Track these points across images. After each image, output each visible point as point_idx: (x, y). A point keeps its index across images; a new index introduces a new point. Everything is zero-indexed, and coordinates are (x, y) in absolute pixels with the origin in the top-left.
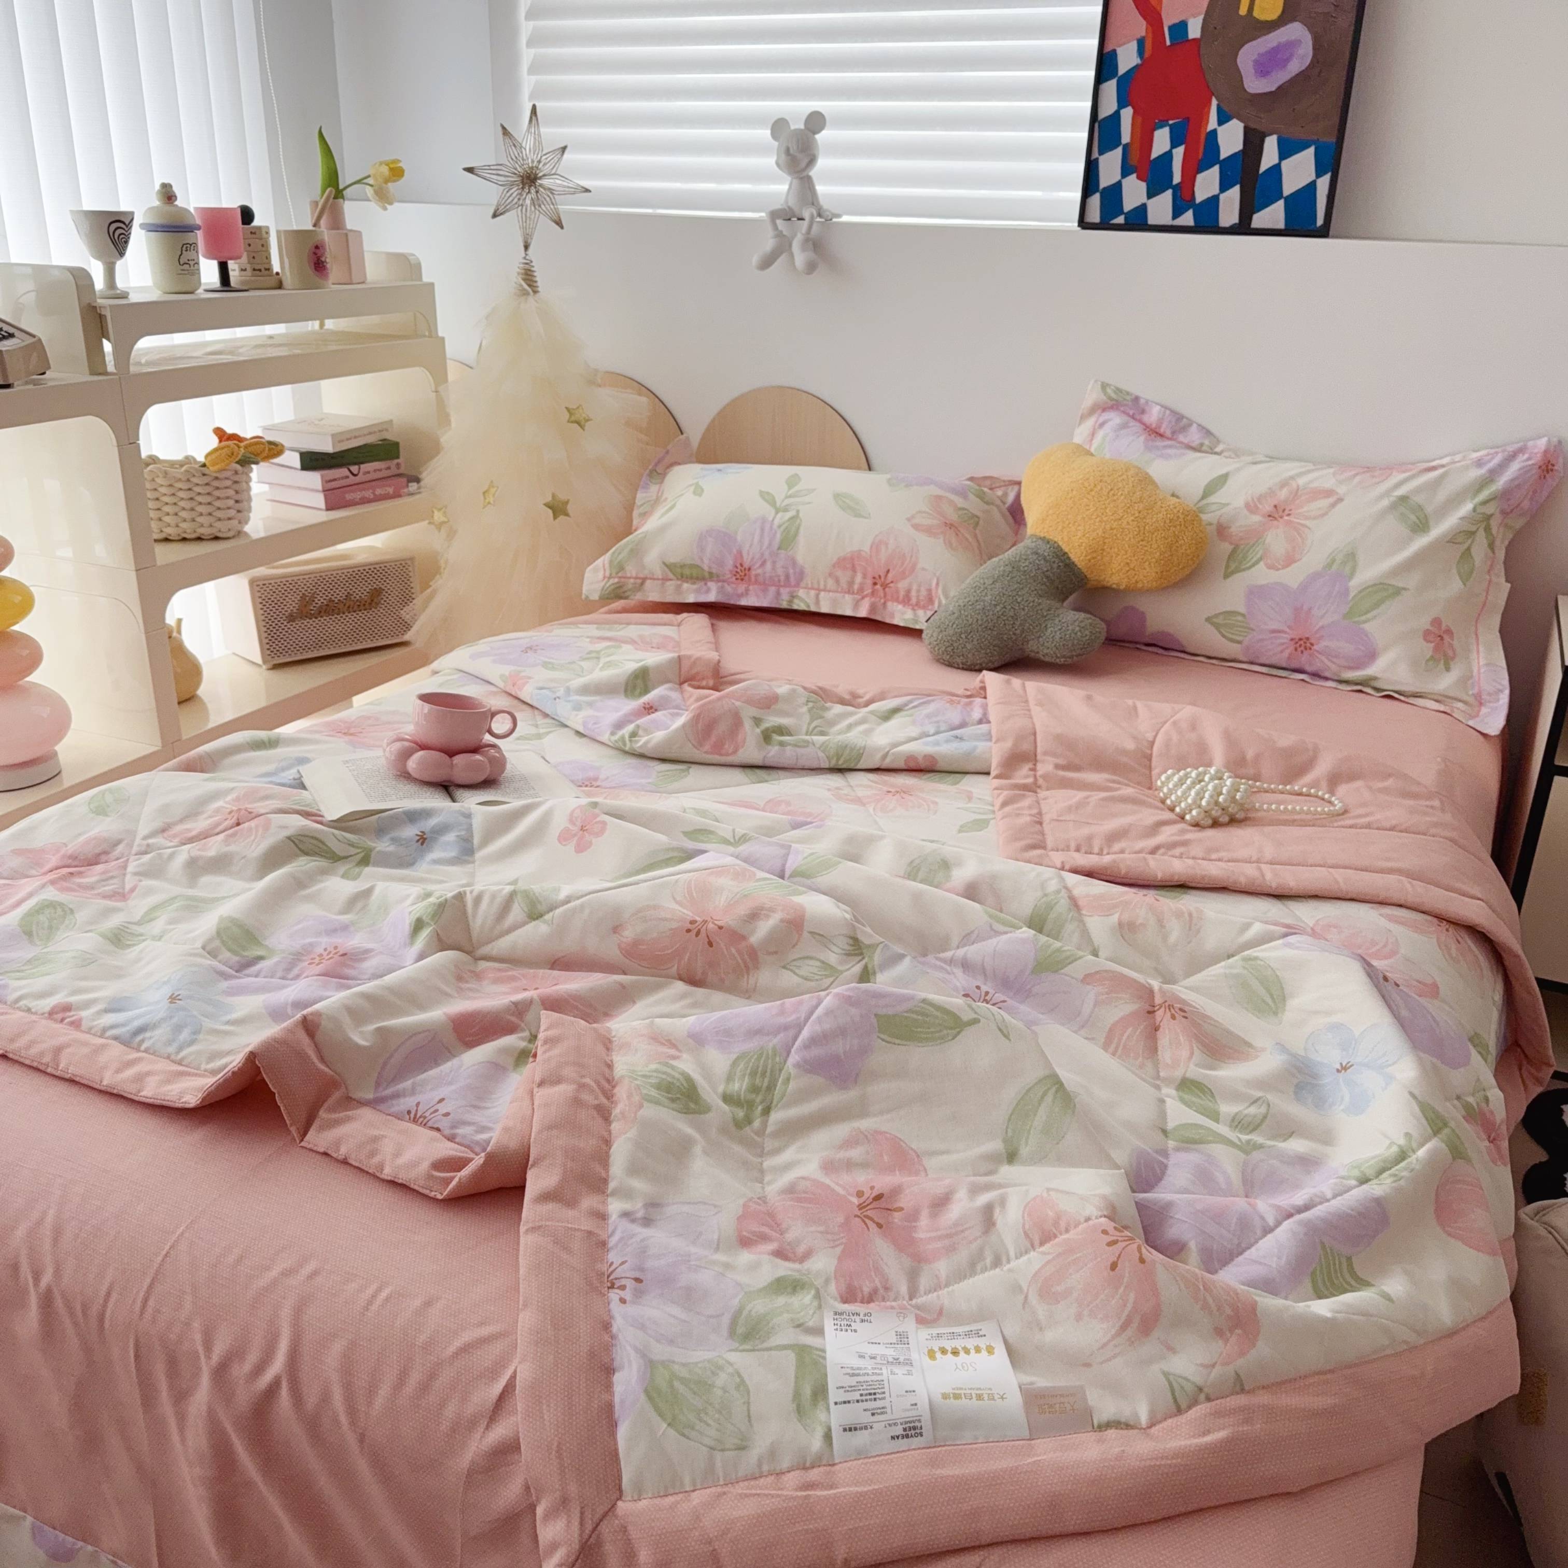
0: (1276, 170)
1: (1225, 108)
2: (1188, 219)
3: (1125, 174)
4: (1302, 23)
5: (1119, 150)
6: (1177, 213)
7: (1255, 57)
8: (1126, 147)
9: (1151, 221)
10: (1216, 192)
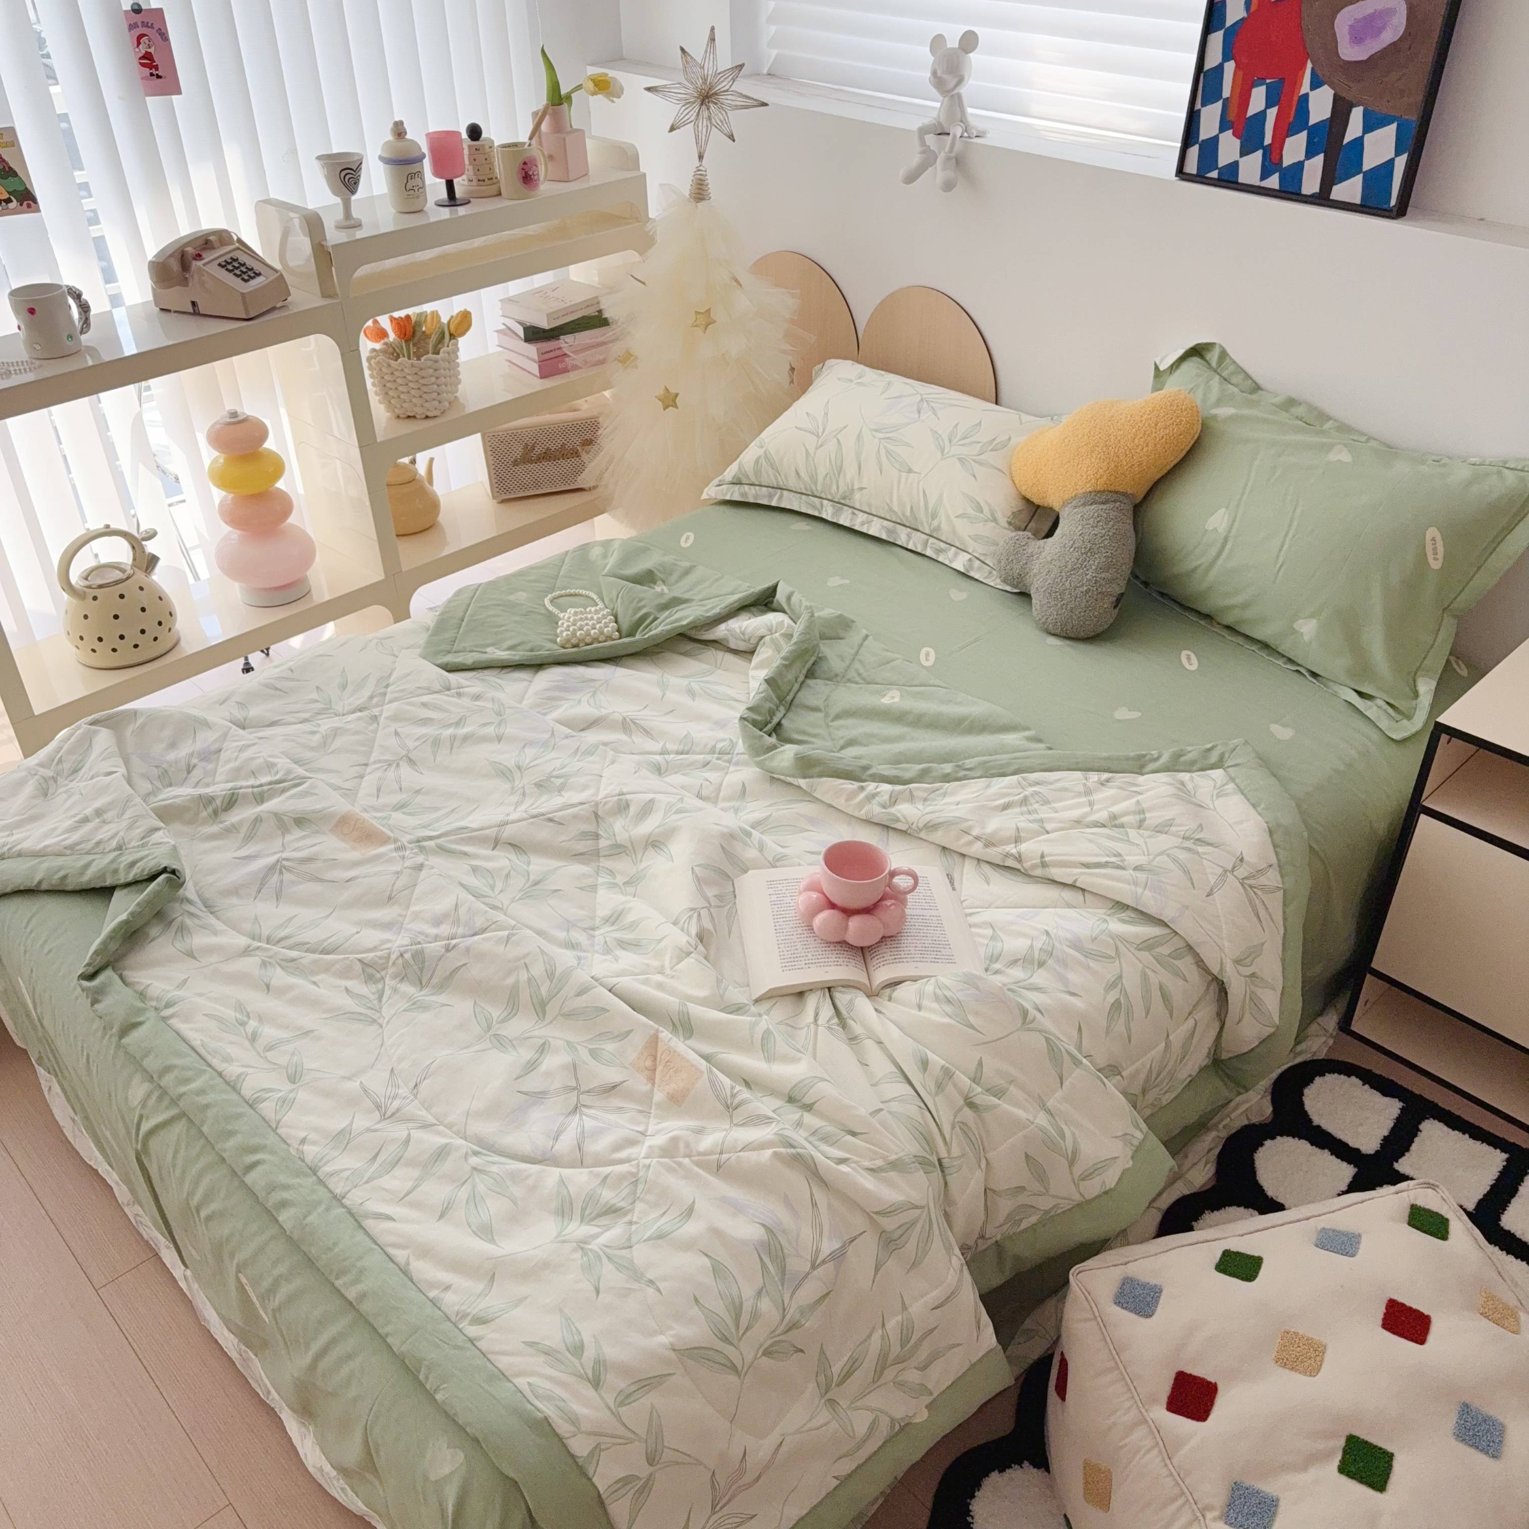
0: (1358, 143)
1: (1319, 73)
2: (1274, 182)
3: (1222, 129)
5: (1219, 105)
6: (1264, 176)
7: (1352, 22)
8: (1226, 102)
9: (1242, 179)
10: (1302, 158)
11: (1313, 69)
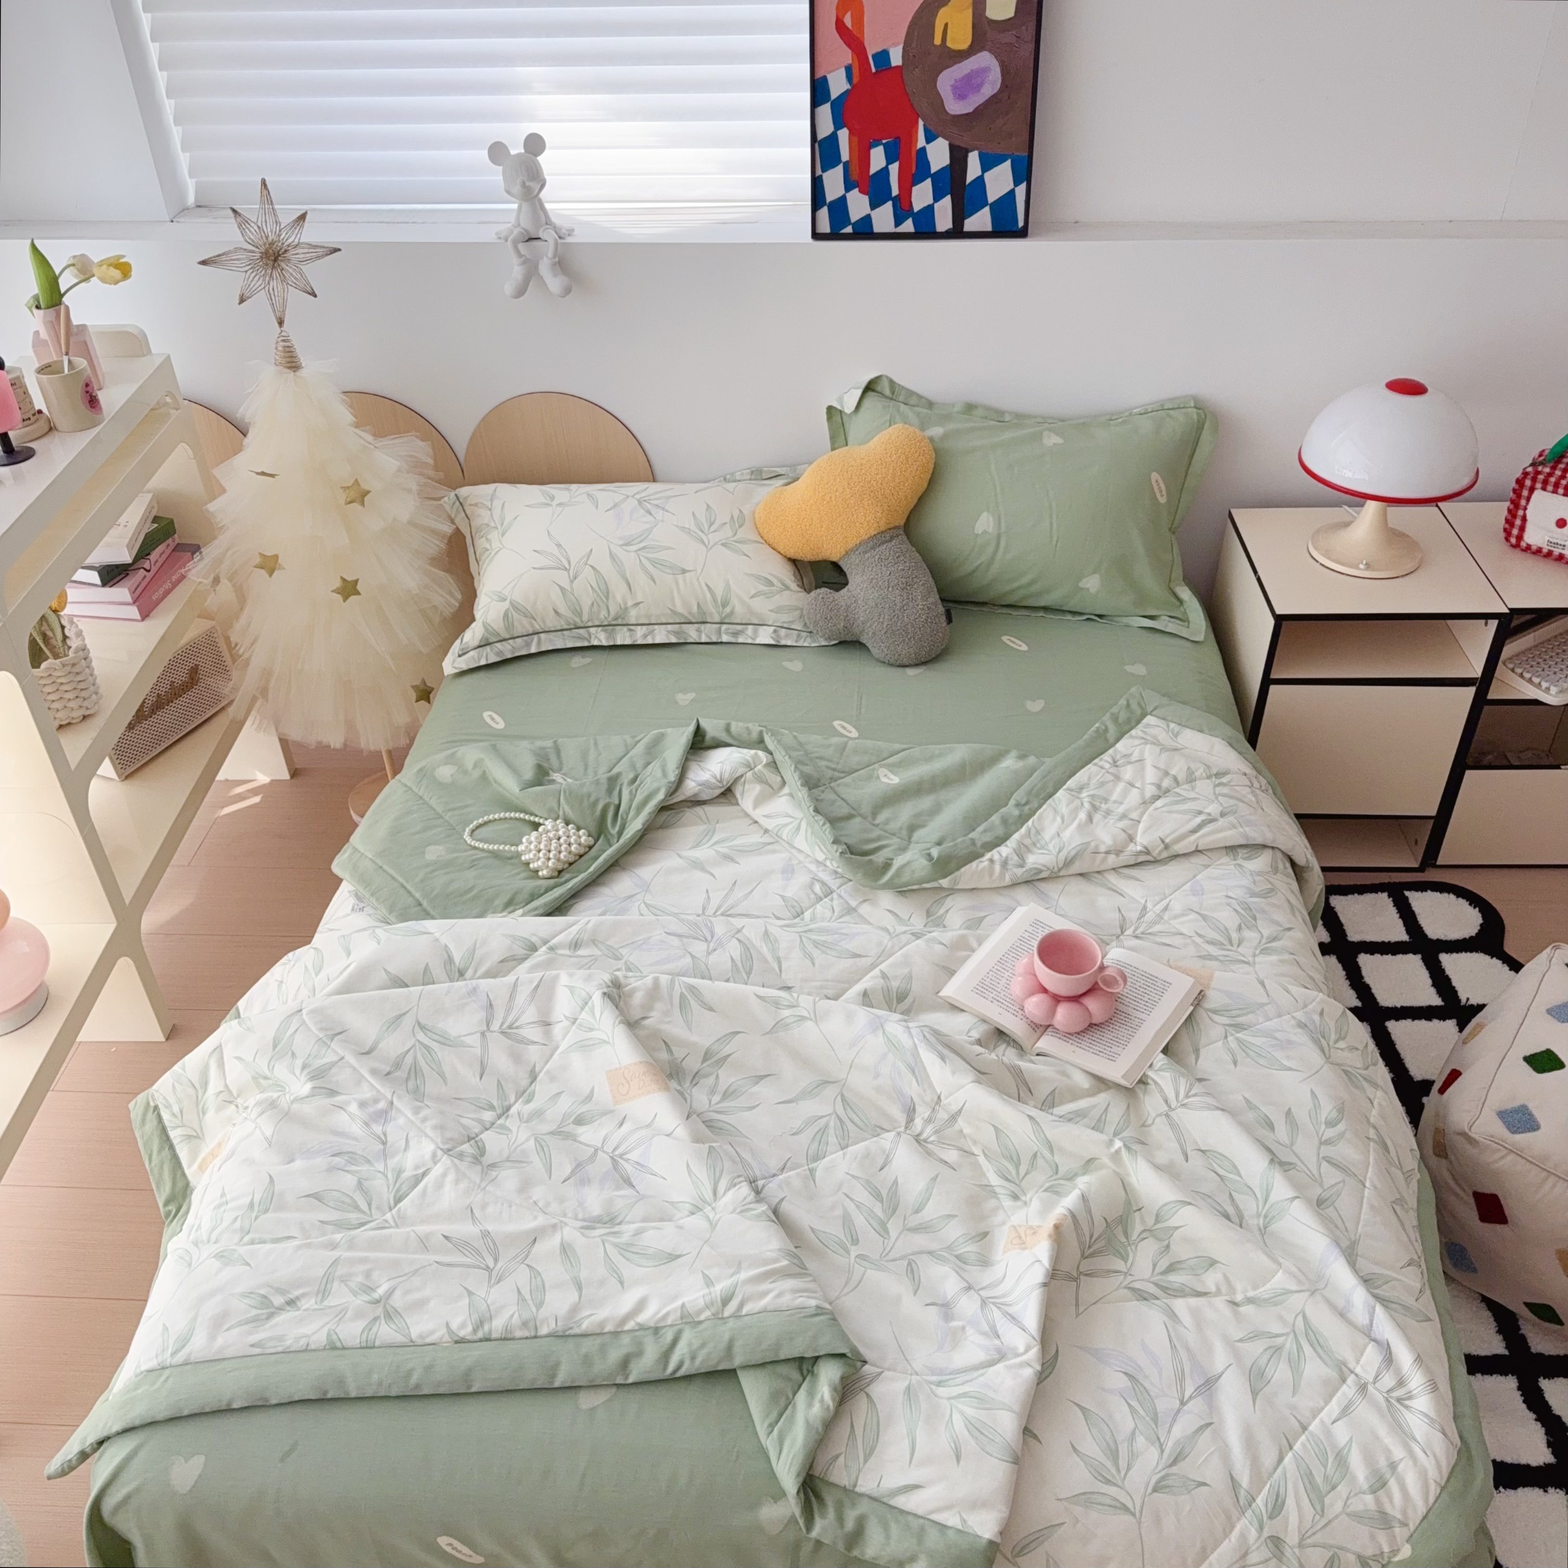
0: (980, 181)
1: (931, 128)
2: (908, 226)
3: (848, 188)
4: (990, 51)
5: (840, 167)
6: (898, 223)
7: (953, 82)
8: (846, 166)
9: (877, 229)
10: (931, 201)
11: (924, 125)
